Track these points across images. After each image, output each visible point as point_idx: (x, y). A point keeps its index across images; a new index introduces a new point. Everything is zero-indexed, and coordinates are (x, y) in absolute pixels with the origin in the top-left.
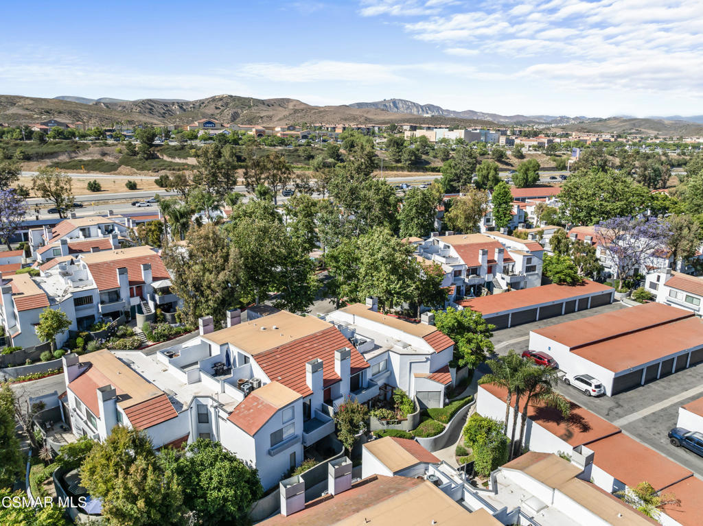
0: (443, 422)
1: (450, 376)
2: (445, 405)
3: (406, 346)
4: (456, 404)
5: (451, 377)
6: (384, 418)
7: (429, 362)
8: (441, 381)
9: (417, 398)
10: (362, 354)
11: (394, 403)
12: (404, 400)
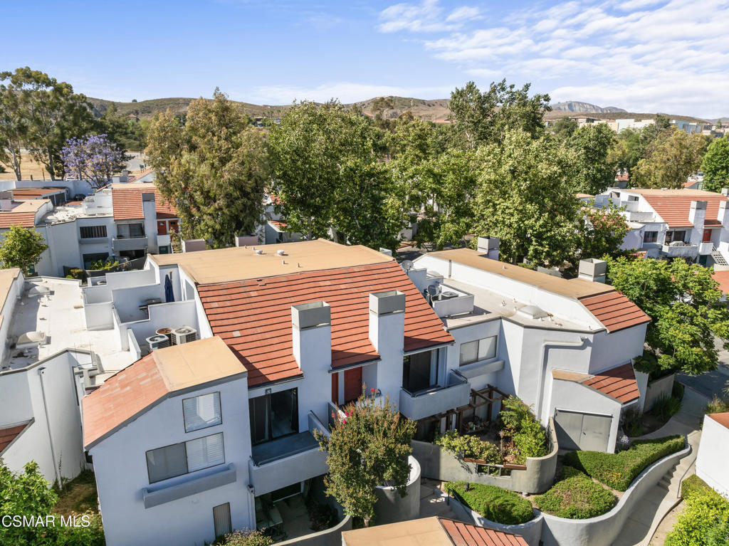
0: (613, 486)
1: (635, 387)
2: (620, 447)
3: (539, 314)
4: (646, 450)
5: (636, 389)
6: (472, 456)
7: (589, 349)
8: (616, 394)
9: (556, 424)
10: (444, 319)
11: (501, 426)
12: (525, 423)
